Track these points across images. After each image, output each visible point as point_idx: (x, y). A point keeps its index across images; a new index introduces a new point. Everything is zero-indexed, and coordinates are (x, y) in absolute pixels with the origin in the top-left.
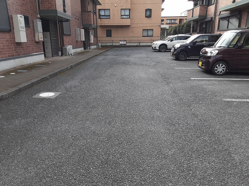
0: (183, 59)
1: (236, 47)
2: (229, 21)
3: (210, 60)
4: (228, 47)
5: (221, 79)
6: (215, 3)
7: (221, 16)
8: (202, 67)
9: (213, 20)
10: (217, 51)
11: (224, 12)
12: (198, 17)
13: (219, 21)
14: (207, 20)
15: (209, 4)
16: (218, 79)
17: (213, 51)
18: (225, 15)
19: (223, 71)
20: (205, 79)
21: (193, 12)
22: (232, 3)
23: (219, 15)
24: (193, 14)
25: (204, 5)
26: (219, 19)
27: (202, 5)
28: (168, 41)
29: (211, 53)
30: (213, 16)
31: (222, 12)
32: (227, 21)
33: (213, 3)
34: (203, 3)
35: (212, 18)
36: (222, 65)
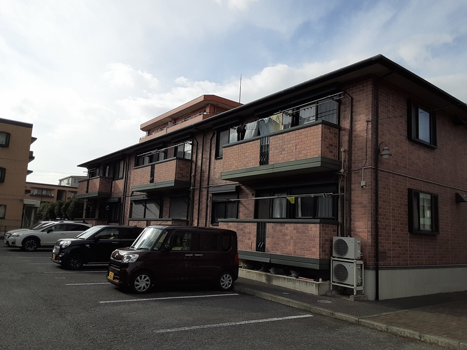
0: (76, 266)
1: (162, 250)
2: (146, 207)
3: (127, 269)
4: (152, 249)
5: (145, 300)
6: (124, 177)
7: (134, 198)
8: (114, 280)
9: (122, 202)
10: (137, 256)
11: (138, 193)
12: (97, 195)
13: (131, 204)
14: (112, 200)
15: (115, 177)
16: (141, 300)
17: (131, 256)
18: (141, 198)
19: (147, 286)
20: (121, 301)
21: (88, 185)
22: (149, 183)
23: (131, 196)
24: (88, 188)
25: (106, 178)
26: (131, 201)
27: (103, 177)
28: (43, 231)
29: (129, 258)
30: (121, 195)
31: (135, 192)
32: (144, 206)
33: (121, 176)
34: (104, 174)
35: (120, 199)
36: (145, 277)
